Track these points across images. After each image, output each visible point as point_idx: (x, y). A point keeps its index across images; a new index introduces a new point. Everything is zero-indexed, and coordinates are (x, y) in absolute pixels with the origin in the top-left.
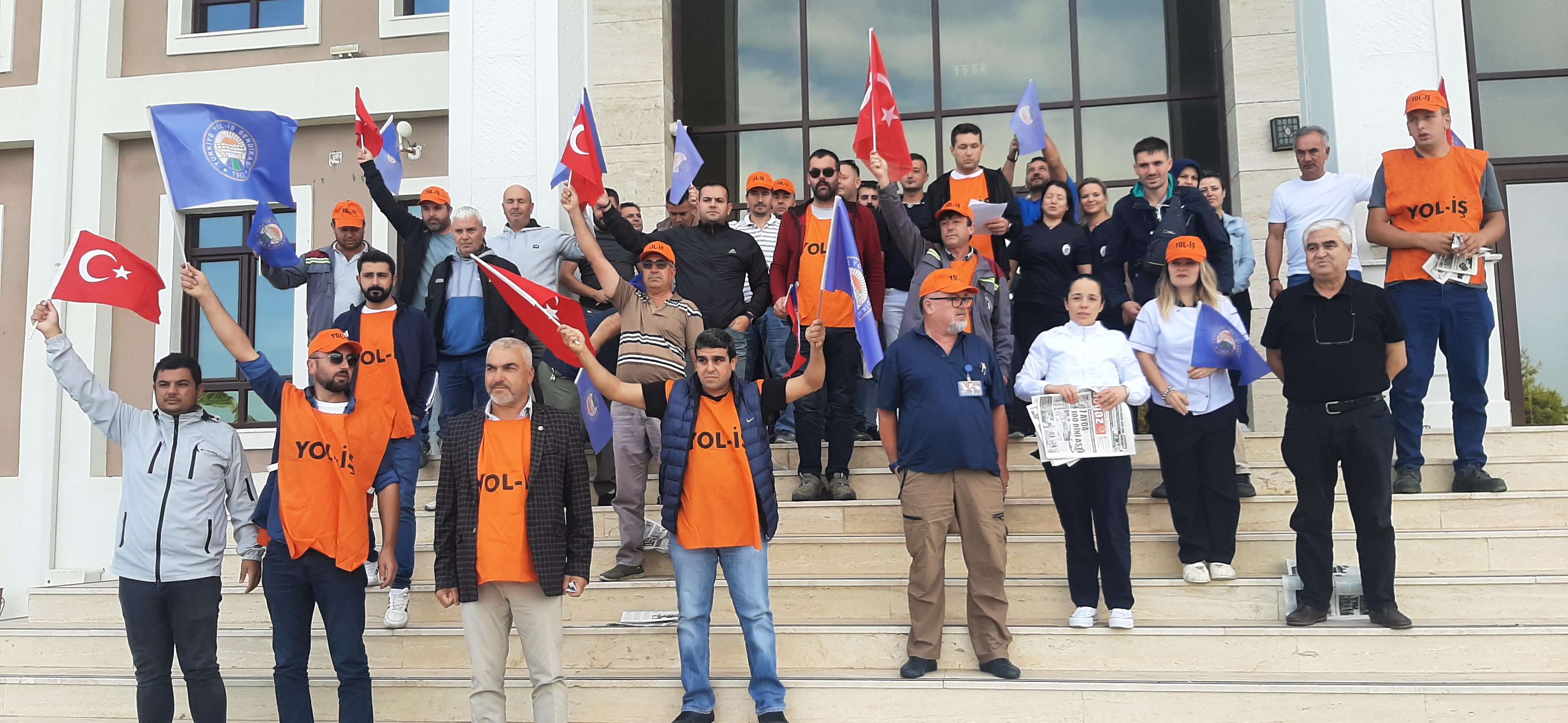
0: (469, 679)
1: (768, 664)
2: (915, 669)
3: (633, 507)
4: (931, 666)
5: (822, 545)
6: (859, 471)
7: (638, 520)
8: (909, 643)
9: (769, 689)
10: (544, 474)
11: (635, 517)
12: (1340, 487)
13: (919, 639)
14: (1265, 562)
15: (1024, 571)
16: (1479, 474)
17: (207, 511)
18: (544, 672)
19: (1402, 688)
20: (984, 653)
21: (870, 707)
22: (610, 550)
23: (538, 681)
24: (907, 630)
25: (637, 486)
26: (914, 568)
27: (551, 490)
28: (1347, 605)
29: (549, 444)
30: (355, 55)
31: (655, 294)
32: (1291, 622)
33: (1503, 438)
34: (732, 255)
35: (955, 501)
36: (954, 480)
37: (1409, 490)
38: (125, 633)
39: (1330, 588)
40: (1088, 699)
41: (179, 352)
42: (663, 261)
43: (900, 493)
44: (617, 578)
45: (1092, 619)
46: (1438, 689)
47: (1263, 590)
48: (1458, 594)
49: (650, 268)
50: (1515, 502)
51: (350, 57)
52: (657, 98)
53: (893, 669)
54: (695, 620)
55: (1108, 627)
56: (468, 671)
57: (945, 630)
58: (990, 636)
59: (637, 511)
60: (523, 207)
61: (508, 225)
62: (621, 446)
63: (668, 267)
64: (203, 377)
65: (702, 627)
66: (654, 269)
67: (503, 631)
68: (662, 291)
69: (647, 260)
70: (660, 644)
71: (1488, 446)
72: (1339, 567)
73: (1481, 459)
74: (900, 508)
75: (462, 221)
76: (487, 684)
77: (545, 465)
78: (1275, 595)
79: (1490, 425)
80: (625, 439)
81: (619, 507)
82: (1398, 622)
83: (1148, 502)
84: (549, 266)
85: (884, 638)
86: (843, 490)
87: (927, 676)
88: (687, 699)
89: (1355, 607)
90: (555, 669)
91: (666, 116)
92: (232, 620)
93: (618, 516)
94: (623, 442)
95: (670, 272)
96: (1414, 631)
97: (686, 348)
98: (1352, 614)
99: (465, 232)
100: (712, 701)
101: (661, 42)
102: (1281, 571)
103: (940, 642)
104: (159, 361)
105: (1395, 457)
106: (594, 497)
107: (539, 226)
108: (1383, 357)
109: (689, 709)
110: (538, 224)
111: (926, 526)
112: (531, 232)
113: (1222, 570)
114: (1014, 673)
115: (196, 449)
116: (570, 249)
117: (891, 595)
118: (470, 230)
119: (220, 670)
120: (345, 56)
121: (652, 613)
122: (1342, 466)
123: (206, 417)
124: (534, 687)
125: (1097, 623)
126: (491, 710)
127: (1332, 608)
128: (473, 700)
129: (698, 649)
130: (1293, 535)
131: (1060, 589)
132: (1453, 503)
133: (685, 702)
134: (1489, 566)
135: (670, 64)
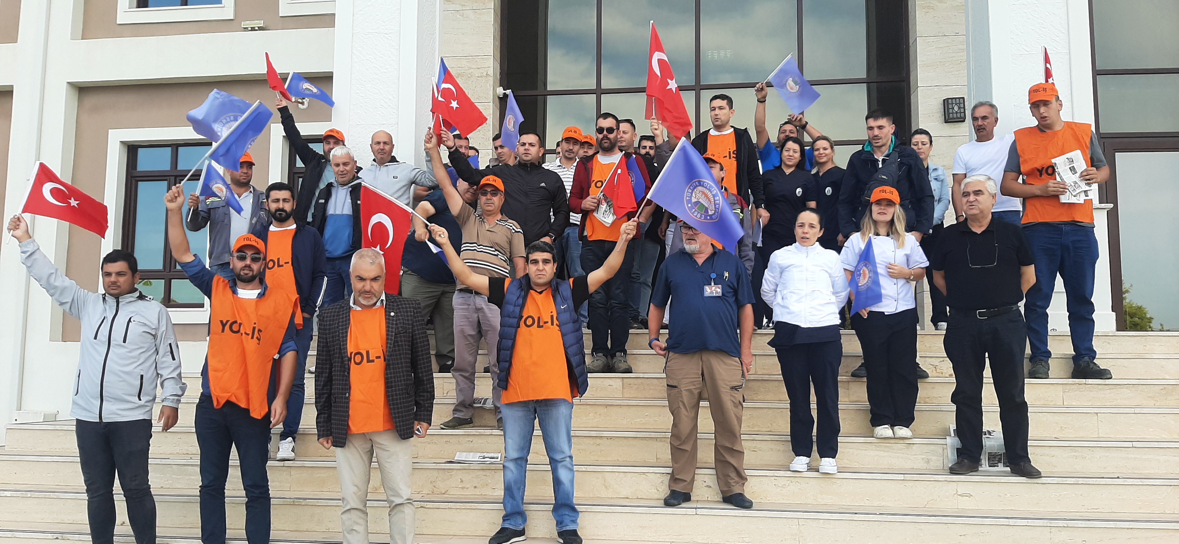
0: (340, 500)
1: (568, 495)
2: (675, 499)
3: (467, 374)
4: (686, 497)
5: (607, 406)
6: (635, 352)
7: (470, 384)
8: (670, 479)
9: (567, 513)
10: (397, 348)
11: (467, 381)
12: (987, 373)
13: (677, 477)
14: (934, 426)
15: (756, 429)
16: (1092, 365)
17: (140, 367)
18: (399, 496)
19: (1034, 522)
20: (725, 489)
21: (641, 527)
22: (449, 406)
23: (393, 502)
24: (669, 470)
25: (470, 359)
26: (675, 425)
27: (403, 360)
28: (994, 459)
29: (399, 325)
30: (261, 29)
31: (489, 215)
32: (953, 471)
33: (1109, 339)
34: (543, 187)
35: (703, 375)
36: (701, 359)
37: (1040, 376)
38: (79, 459)
39: (980, 446)
40: (803, 525)
41: (120, 248)
42: (495, 191)
43: (665, 367)
44: (453, 427)
45: (806, 465)
46: (1061, 523)
47: (932, 447)
48: (1075, 453)
49: (486, 196)
50: (1117, 387)
51: (257, 30)
52: (488, 69)
53: (658, 499)
54: (516, 460)
55: (818, 471)
56: (339, 494)
57: (698, 471)
58: (730, 476)
59: (469, 377)
60: (387, 147)
61: (374, 160)
62: (459, 328)
63: (499, 195)
64: (139, 268)
65: (521, 466)
66: (489, 196)
67: (367, 462)
68: (493, 214)
69: (483, 190)
70: (485, 477)
71: (1096, 344)
72: (988, 431)
73: (1092, 354)
74: (665, 380)
75: (339, 158)
76: (354, 503)
77: (397, 342)
78: (941, 451)
79: (1098, 329)
80: (462, 324)
81: (457, 374)
82: (1031, 473)
83: (849, 380)
84: (405, 192)
85: (651, 476)
86: (623, 366)
87: (683, 505)
88: (506, 518)
89: (1000, 462)
90: (405, 492)
91: (494, 82)
92: (161, 452)
93: (455, 381)
94: (461, 326)
95: (500, 199)
96: (1043, 480)
97: (510, 256)
98: (998, 466)
99: (341, 166)
100: (525, 520)
101: (492, 27)
102: (945, 434)
103: (693, 480)
104: (105, 256)
105: (1028, 351)
106: (435, 366)
107: (398, 162)
108: (1018, 276)
109: (507, 526)
110: (397, 160)
111: (680, 392)
112: (392, 166)
113: (902, 431)
114: (748, 504)
115: (130, 321)
116: (421, 180)
117: (659, 444)
118: (345, 164)
119: (151, 490)
120: (253, 29)
121: (479, 455)
122: (989, 357)
123: (141, 297)
124: (390, 507)
125: (810, 469)
126: (358, 524)
127: (983, 462)
128: (343, 516)
129: (516, 482)
130: (954, 407)
131: (783, 443)
132: (1073, 387)
133: (504, 520)
134: (1098, 433)
135: (498, 43)
